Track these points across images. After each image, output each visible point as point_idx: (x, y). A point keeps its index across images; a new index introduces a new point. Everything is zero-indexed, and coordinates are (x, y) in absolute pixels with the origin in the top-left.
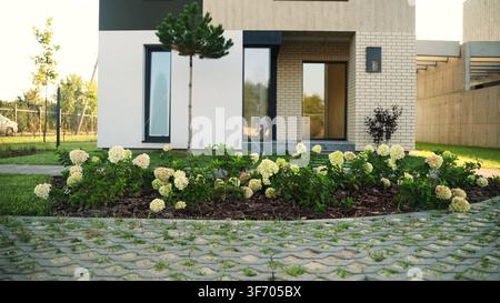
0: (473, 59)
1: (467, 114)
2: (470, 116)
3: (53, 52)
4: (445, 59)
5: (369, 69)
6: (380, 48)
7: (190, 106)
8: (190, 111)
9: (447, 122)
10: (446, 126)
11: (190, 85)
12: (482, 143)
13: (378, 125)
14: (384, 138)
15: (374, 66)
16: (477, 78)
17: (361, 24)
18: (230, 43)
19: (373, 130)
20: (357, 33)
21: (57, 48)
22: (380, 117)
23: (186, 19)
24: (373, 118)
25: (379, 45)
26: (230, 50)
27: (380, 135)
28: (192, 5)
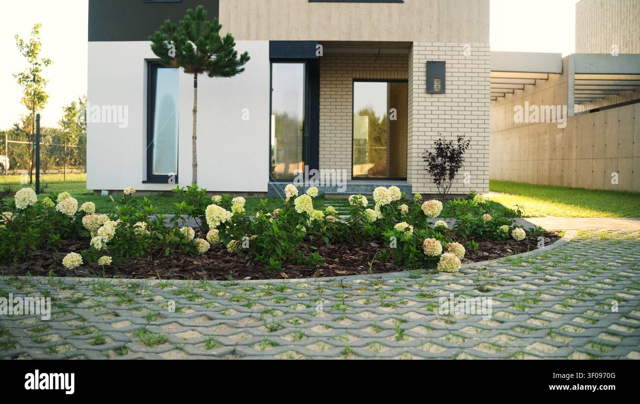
0: (577, 76)
1: (570, 147)
2: (574, 149)
3: (42, 67)
4: (545, 76)
5: (430, 90)
6: (444, 62)
7: (194, 138)
8: (194, 144)
9: (547, 156)
10: (546, 163)
11: (195, 111)
12: (587, 184)
13: (439, 160)
14: (447, 177)
15: (437, 85)
16: (592, 101)
17: (420, 31)
18: (245, 58)
19: (433, 167)
20: (414, 44)
21: (47, 62)
22: (441, 150)
23: (187, 26)
24: (434, 152)
25: (442, 58)
26: (246, 66)
27: (442, 173)
28: (197, 9)
